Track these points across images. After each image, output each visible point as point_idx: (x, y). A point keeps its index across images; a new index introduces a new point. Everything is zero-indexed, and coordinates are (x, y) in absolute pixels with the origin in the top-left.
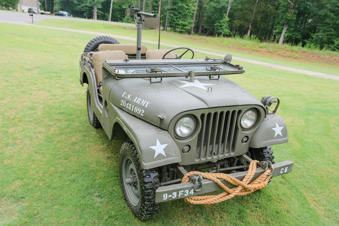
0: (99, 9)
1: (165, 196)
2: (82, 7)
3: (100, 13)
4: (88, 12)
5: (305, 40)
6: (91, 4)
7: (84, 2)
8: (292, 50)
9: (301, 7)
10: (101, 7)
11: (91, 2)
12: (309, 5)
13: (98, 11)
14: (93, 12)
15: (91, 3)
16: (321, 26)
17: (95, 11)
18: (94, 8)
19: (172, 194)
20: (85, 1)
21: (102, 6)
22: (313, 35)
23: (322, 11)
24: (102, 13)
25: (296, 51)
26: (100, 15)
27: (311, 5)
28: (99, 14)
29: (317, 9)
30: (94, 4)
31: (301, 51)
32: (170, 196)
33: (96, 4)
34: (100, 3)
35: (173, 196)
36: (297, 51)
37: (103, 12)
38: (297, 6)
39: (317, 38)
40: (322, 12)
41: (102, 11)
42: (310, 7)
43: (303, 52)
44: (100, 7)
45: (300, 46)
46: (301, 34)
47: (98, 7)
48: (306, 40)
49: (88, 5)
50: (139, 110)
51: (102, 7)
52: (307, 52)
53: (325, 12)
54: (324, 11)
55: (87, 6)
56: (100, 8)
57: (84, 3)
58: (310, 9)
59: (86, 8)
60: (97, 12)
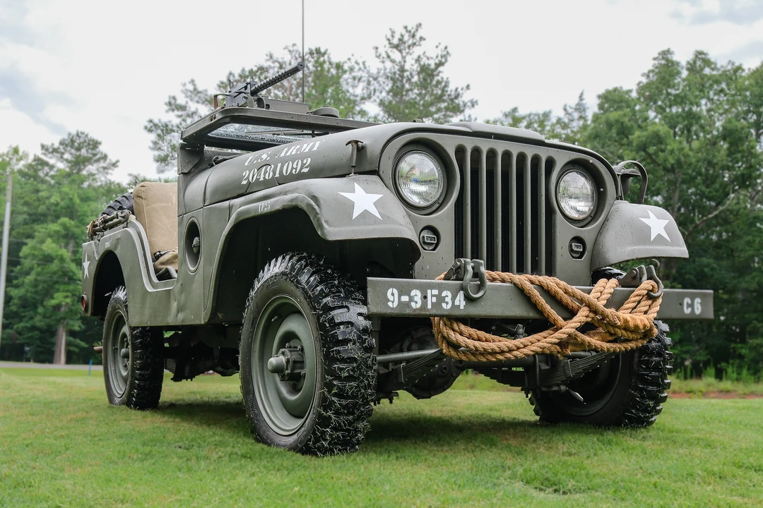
0: (72, 333)
1: (393, 294)
2: (20, 333)
3: (76, 346)
4: (38, 346)
5: (720, 363)
6: (48, 321)
7: (24, 317)
8: (689, 389)
9: (686, 273)
10: (80, 327)
11: (48, 315)
12: (708, 265)
13: (71, 339)
14: (54, 344)
15: (49, 317)
16: (757, 319)
17: (62, 339)
18: (56, 331)
19: (409, 295)
20: (27, 313)
21: (82, 323)
22: (742, 348)
23: (747, 278)
24: (83, 344)
25: (701, 391)
26: (77, 350)
27: (715, 266)
28: (72, 348)
29: (733, 275)
30: (58, 317)
31: (715, 390)
32: (405, 298)
33: (64, 319)
34: (76, 314)
35: (411, 299)
36: (704, 390)
37: (87, 344)
38: (674, 271)
39: (753, 354)
40: (749, 281)
41: (82, 340)
42: (713, 269)
43: (721, 391)
44: (77, 326)
45: (710, 376)
46: (707, 348)
47: (73, 326)
48: (723, 365)
49: (38, 324)
50: (297, 165)
51: (83, 327)
52: (735, 391)
53: (757, 279)
54: (753, 278)
55: (33, 328)
56: (77, 328)
57: (24, 320)
58: (712, 276)
59: (30, 334)
60: (68, 344)
